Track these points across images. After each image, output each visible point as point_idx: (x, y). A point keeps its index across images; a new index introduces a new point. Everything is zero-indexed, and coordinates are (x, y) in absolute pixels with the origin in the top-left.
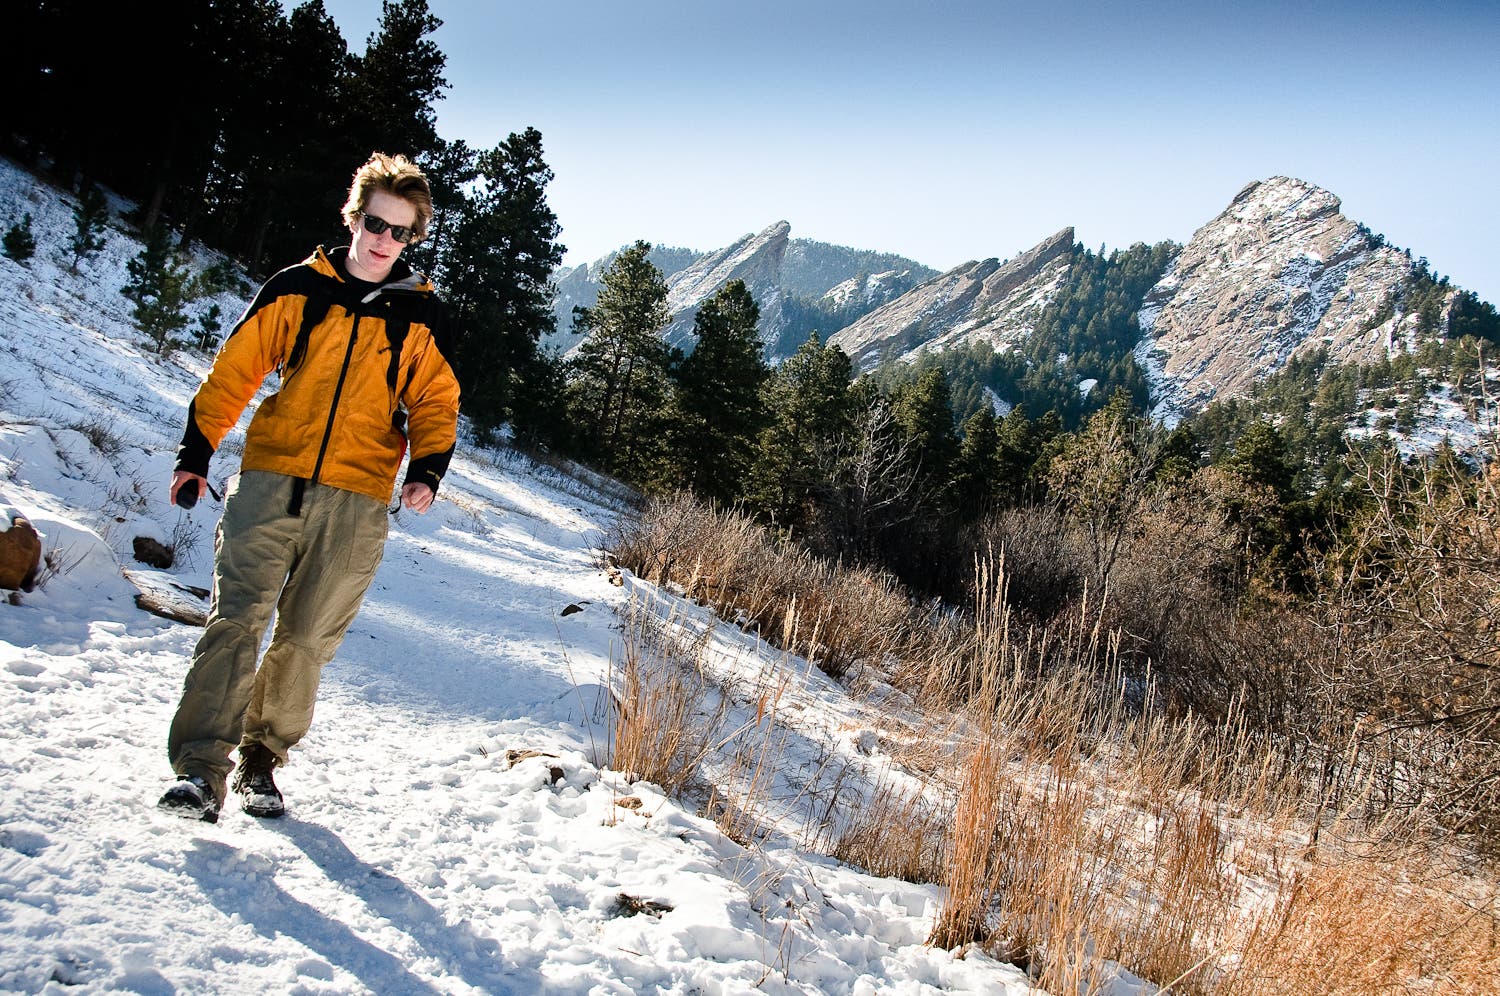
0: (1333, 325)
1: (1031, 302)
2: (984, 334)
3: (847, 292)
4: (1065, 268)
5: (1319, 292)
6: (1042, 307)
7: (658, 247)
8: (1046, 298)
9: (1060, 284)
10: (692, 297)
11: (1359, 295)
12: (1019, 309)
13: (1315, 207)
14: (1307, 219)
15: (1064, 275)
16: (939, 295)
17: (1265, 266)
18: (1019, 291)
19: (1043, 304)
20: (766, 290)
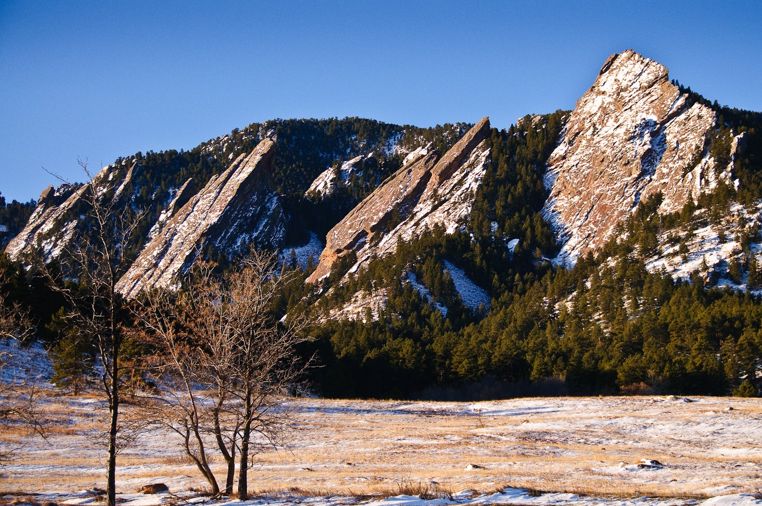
0: (668, 170)
1: (466, 186)
2: (439, 216)
3: (328, 181)
4: (487, 152)
5: (658, 145)
6: (475, 190)
7: (148, 153)
8: (476, 180)
9: (485, 167)
10: (211, 215)
11: (683, 144)
12: (459, 192)
13: (651, 77)
14: (646, 88)
15: (488, 158)
16: (401, 186)
17: (621, 131)
18: (457, 176)
19: (475, 186)
20: (267, 197)
